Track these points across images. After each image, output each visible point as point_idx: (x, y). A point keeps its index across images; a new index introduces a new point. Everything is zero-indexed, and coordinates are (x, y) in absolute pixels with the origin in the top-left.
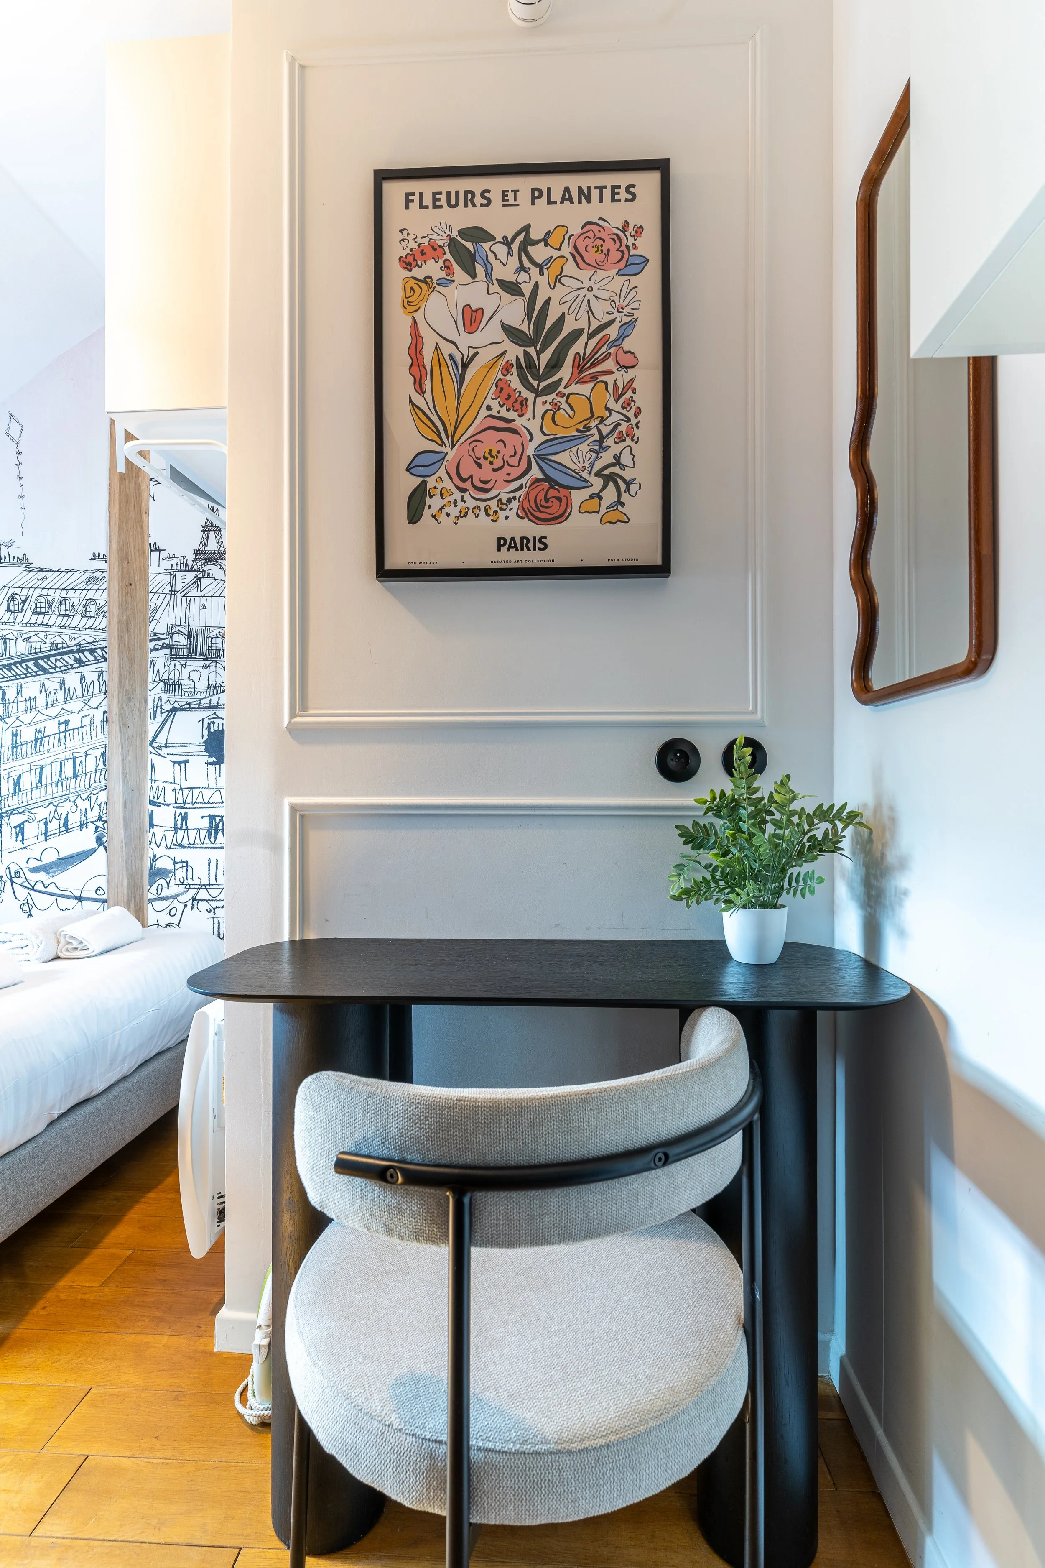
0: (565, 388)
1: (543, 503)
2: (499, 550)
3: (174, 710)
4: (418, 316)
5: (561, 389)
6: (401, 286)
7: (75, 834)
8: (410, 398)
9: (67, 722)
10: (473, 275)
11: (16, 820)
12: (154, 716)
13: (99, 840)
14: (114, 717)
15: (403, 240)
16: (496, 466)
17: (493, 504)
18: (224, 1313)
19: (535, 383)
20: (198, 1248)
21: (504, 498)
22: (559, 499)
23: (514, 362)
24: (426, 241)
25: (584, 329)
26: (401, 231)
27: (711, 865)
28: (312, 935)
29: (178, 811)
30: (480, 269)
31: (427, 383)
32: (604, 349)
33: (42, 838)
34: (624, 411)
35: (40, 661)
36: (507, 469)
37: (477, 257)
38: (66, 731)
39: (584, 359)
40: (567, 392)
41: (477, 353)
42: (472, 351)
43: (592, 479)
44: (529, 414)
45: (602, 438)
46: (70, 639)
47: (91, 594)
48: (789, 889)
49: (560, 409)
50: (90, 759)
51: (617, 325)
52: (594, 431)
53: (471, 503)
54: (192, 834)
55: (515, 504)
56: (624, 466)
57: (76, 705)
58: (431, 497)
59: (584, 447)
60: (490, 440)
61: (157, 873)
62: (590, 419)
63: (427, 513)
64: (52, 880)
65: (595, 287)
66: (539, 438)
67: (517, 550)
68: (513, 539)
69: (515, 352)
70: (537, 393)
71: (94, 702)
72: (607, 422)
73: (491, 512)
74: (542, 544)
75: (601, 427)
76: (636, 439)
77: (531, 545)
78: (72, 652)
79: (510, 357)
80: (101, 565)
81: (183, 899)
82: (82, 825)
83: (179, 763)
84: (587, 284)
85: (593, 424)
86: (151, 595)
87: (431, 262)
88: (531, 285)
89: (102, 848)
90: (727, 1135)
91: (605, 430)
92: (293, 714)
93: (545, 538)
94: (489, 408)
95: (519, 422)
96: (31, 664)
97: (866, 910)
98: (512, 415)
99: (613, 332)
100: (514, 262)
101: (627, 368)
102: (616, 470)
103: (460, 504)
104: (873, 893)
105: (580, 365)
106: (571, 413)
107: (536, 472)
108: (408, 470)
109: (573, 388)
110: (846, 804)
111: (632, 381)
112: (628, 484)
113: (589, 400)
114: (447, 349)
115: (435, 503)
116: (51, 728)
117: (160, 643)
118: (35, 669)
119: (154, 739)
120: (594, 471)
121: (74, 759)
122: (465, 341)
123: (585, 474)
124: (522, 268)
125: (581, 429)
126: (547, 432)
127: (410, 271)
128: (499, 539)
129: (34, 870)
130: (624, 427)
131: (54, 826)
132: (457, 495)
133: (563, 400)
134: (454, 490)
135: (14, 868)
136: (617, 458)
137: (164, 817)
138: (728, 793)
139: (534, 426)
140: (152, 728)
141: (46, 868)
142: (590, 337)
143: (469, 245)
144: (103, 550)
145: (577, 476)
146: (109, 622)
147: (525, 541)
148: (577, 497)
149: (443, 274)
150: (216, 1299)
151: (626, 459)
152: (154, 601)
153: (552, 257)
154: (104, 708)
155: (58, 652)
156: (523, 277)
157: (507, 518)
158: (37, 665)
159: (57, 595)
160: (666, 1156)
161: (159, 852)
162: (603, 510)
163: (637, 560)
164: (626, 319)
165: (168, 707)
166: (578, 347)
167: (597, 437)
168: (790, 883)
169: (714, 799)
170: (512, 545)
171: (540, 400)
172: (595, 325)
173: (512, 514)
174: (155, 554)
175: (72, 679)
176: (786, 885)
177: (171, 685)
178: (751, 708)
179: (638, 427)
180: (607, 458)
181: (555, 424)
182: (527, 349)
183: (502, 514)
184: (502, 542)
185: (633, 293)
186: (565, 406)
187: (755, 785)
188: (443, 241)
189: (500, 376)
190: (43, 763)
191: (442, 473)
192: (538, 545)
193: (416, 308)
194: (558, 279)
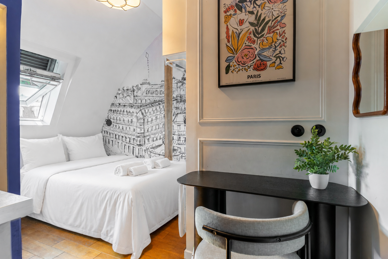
0: (265, 36)
1: (260, 66)
2: (248, 78)
3: (178, 114)
4: (228, 24)
5: (264, 36)
6: (224, 17)
7: (159, 141)
8: (226, 44)
9: (157, 117)
10: (242, 11)
11: (148, 137)
12: (174, 115)
13: (163, 143)
14: (166, 115)
15: (224, 6)
16: (247, 58)
17: (247, 67)
18: (186, 251)
19: (257, 36)
20: (181, 235)
21: (249, 65)
22: (264, 64)
23: (252, 31)
24: (230, 6)
25: (271, 20)
26: (224, 4)
27: (304, 162)
28: (204, 170)
29: (178, 136)
30: (243, 10)
31: (230, 40)
32: (276, 24)
33: (152, 141)
34: (282, 39)
35: (152, 104)
36: (250, 58)
37: (243, 7)
38: (157, 119)
39: (271, 27)
40: (266, 36)
41: (243, 30)
42: (241, 30)
43: (273, 58)
44: (256, 43)
45: (276, 47)
46: (157, 99)
47: (161, 89)
48: (329, 169)
49: (264, 41)
50: (161, 125)
51: (280, 17)
52: (274, 45)
53: (241, 68)
54: (181, 141)
55: (252, 67)
56: (282, 54)
57: (159, 113)
58: (231, 67)
59: (271, 50)
60: (246, 51)
61: (174, 150)
62: (272, 43)
63: (230, 71)
64: (154, 151)
65: (274, 8)
66: (258, 49)
67: (253, 78)
68: (252, 76)
69: (252, 28)
70: (258, 38)
71: (162, 113)
72: (277, 43)
73: (246, 69)
74: (259, 76)
75: (275, 44)
76: (285, 46)
77: (256, 77)
78: (158, 102)
79: (251, 30)
80: (163, 83)
81: (179, 156)
82: (160, 139)
83: (179, 125)
84: (272, 8)
85: (273, 43)
86: (173, 88)
87: (231, 10)
88: (256, 11)
89: (163, 144)
90: (301, 236)
91: (276, 45)
92: (200, 120)
93: (260, 75)
94: (245, 44)
95: (253, 46)
96: (150, 105)
97: (357, 177)
98: (252, 44)
99: (279, 19)
100: (252, 6)
101: (283, 28)
102: (280, 55)
103: (238, 68)
104: (359, 172)
105: (270, 29)
106: (267, 42)
107: (257, 58)
108: (225, 61)
109: (268, 35)
110: (351, 145)
111: (284, 31)
112: (283, 58)
113: (272, 37)
114: (235, 30)
115: (232, 68)
116: (154, 118)
117: (175, 99)
118: (151, 106)
119: (174, 120)
120: (274, 56)
121: (158, 125)
122: (239, 28)
123: (271, 57)
124: (254, 7)
125: (270, 45)
126: (261, 48)
127: (226, 13)
128: (248, 76)
129: (151, 148)
130: (282, 43)
131: (155, 139)
132: (238, 66)
133: (265, 39)
134: (237, 65)
135: (147, 148)
136: (280, 52)
137: (176, 137)
138: (310, 142)
139: (257, 47)
140: (173, 117)
141: (153, 148)
142: (272, 21)
143: (241, 4)
144: (163, 79)
145: (269, 58)
146: (165, 95)
147: (255, 76)
148: (268, 63)
149: (234, 13)
150: (185, 247)
151: (283, 52)
152: (174, 89)
153: (262, 3)
154: (164, 114)
155: (155, 102)
156: (255, 9)
157: (250, 70)
158: (151, 105)
159: (155, 90)
160: (280, 239)
161: (175, 145)
162: (276, 66)
163: (286, 78)
164: (283, 15)
165: (176, 113)
166: (269, 24)
167: (274, 47)
168: (329, 168)
169: (306, 143)
170: (251, 77)
171: (259, 40)
172: (274, 18)
173: (251, 69)
174: (174, 79)
175: (158, 107)
176: (328, 168)
177: (177, 108)
178: (320, 116)
179: (286, 43)
180: (277, 52)
181: (263, 45)
182: (256, 27)
183: (249, 70)
184: (249, 76)
185: (285, 7)
186: (265, 40)
187: (318, 140)
188: (234, 4)
189: (248, 35)
190: (152, 125)
191: (234, 61)
192: (258, 76)
193: (228, 22)
194: (264, 8)
